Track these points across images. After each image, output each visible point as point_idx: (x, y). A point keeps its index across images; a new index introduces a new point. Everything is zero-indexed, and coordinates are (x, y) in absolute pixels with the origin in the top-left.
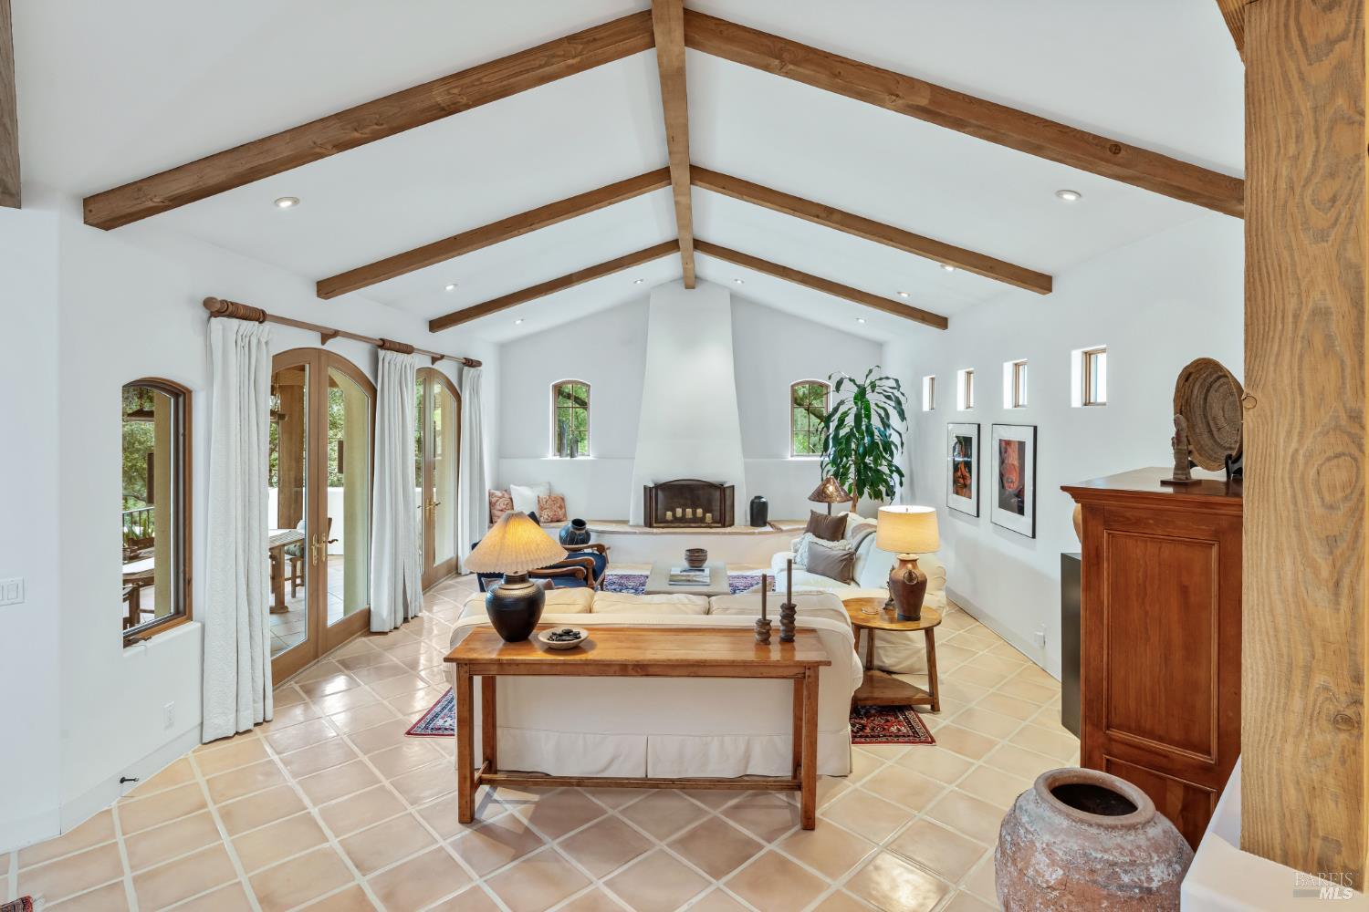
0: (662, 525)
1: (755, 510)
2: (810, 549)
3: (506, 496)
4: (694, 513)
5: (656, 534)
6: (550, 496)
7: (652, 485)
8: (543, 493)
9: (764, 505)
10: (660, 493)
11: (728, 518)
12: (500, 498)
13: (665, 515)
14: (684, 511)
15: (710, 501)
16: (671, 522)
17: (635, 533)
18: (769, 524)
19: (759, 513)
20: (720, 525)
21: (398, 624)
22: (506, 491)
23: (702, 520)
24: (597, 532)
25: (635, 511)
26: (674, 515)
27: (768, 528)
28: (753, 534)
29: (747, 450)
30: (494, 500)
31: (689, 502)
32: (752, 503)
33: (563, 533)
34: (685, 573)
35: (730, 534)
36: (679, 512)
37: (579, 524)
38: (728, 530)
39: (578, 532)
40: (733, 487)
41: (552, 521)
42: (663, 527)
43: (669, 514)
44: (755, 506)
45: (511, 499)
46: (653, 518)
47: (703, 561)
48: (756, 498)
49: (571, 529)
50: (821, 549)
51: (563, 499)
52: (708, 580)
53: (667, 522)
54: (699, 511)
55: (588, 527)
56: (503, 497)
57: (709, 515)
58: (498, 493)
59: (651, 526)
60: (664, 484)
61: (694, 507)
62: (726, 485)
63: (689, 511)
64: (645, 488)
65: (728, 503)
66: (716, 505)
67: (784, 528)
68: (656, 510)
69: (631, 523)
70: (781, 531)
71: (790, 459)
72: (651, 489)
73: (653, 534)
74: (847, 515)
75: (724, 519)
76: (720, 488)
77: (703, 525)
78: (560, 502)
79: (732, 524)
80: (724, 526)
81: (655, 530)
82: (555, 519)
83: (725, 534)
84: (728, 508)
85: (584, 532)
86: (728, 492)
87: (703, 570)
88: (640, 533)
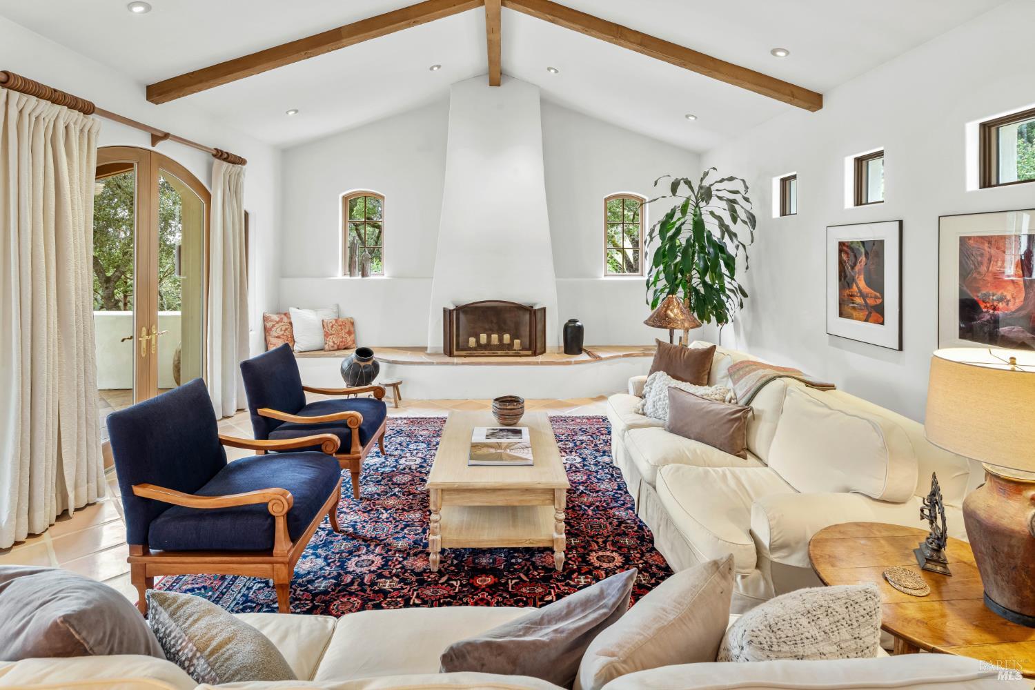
0: (464, 353)
1: (569, 336)
2: (672, 398)
3: (285, 320)
4: (501, 339)
5: (457, 364)
6: (336, 320)
7: (452, 307)
8: (329, 316)
9: (580, 329)
10: (462, 316)
11: (539, 345)
12: (277, 323)
13: (468, 342)
14: (489, 337)
15: (517, 326)
16: (475, 349)
17: (432, 364)
18: (586, 351)
19: (574, 339)
20: (530, 352)
21: (38, 528)
22: (285, 314)
23: (510, 346)
24: (389, 362)
25: (434, 336)
26: (478, 341)
27: (584, 357)
28: (569, 363)
29: (559, 270)
30: (269, 325)
31: (496, 327)
32: (566, 327)
33: (346, 365)
34: (493, 440)
35: (542, 363)
36: (483, 338)
37: (364, 353)
38: (540, 358)
39: (362, 364)
40: (544, 310)
41: (338, 349)
42: (465, 356)
43: (472, 341)
44: (569, 330)
45: (291, 324)
46: (454, 347)
47: (518, 415)
48: (571, 321)
49: (355, 361)
50: (692, 399)
51: (352, 324)
52: (528, 455)
53: (470, 349)
54: (507, 337)
55: (376, 356)
56: (281, 320)
57: (517, 342)
58: (276, 318)
59: (451, 355)
60: (466, 306)
61: (501, 332)
62: (536, 307)
63: (495, 337)
64: (445, 310)
65: (539, 327)
66: (525, 330)
67: (603, 355)
68: (458, 336)
69: (428, 351)
70: (598, 359)
71: (603, 278)
72: (451, 312)
73: (453, 364)
74: (714, 347)
75: (535, 347)
76: (529, 310)
77: (511, 353)
78: (349, 327)
79: (544, 351)
80: (535, 354)
81: (455, 360)
82: (342, 345)
83: (537, 364)
84: (539, 334)
85: (370, 363)
86: (539, 315)
87: (518, 432)
88: (438, 364)
